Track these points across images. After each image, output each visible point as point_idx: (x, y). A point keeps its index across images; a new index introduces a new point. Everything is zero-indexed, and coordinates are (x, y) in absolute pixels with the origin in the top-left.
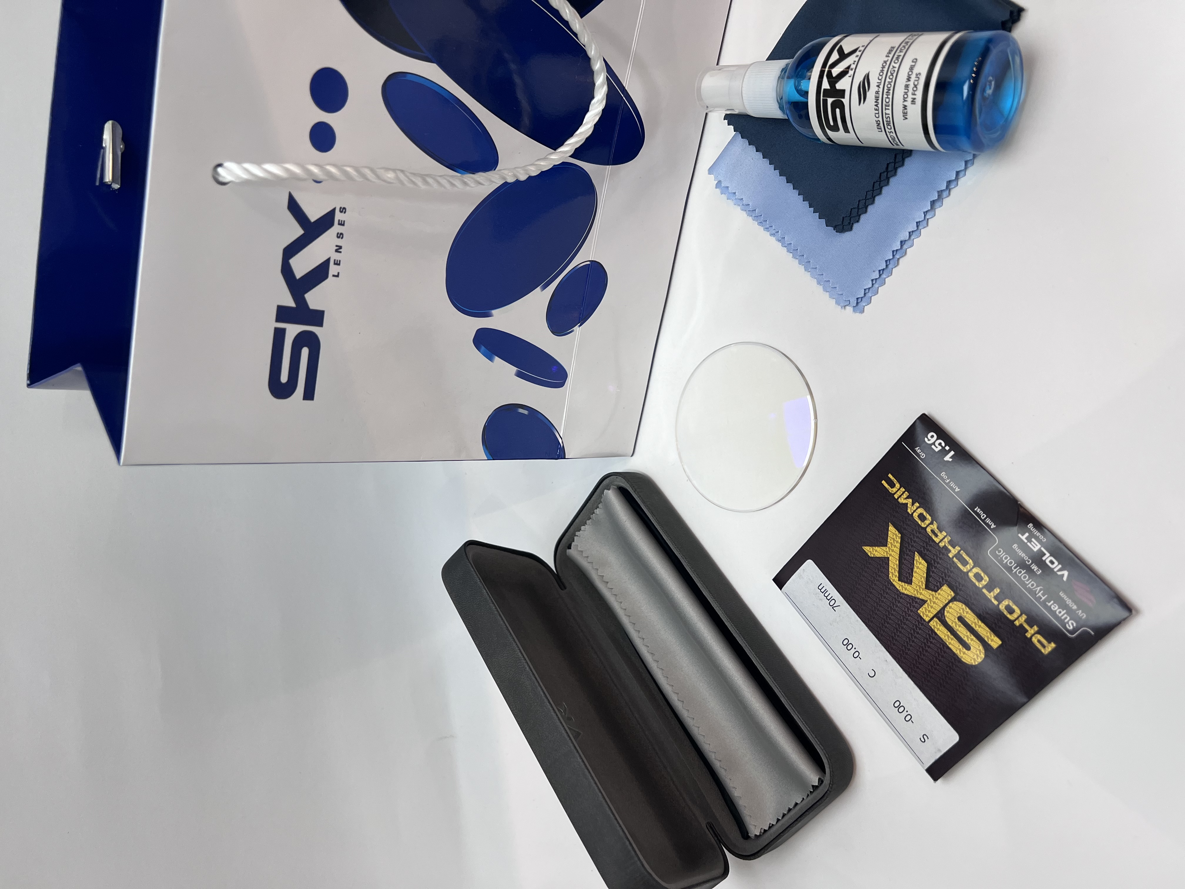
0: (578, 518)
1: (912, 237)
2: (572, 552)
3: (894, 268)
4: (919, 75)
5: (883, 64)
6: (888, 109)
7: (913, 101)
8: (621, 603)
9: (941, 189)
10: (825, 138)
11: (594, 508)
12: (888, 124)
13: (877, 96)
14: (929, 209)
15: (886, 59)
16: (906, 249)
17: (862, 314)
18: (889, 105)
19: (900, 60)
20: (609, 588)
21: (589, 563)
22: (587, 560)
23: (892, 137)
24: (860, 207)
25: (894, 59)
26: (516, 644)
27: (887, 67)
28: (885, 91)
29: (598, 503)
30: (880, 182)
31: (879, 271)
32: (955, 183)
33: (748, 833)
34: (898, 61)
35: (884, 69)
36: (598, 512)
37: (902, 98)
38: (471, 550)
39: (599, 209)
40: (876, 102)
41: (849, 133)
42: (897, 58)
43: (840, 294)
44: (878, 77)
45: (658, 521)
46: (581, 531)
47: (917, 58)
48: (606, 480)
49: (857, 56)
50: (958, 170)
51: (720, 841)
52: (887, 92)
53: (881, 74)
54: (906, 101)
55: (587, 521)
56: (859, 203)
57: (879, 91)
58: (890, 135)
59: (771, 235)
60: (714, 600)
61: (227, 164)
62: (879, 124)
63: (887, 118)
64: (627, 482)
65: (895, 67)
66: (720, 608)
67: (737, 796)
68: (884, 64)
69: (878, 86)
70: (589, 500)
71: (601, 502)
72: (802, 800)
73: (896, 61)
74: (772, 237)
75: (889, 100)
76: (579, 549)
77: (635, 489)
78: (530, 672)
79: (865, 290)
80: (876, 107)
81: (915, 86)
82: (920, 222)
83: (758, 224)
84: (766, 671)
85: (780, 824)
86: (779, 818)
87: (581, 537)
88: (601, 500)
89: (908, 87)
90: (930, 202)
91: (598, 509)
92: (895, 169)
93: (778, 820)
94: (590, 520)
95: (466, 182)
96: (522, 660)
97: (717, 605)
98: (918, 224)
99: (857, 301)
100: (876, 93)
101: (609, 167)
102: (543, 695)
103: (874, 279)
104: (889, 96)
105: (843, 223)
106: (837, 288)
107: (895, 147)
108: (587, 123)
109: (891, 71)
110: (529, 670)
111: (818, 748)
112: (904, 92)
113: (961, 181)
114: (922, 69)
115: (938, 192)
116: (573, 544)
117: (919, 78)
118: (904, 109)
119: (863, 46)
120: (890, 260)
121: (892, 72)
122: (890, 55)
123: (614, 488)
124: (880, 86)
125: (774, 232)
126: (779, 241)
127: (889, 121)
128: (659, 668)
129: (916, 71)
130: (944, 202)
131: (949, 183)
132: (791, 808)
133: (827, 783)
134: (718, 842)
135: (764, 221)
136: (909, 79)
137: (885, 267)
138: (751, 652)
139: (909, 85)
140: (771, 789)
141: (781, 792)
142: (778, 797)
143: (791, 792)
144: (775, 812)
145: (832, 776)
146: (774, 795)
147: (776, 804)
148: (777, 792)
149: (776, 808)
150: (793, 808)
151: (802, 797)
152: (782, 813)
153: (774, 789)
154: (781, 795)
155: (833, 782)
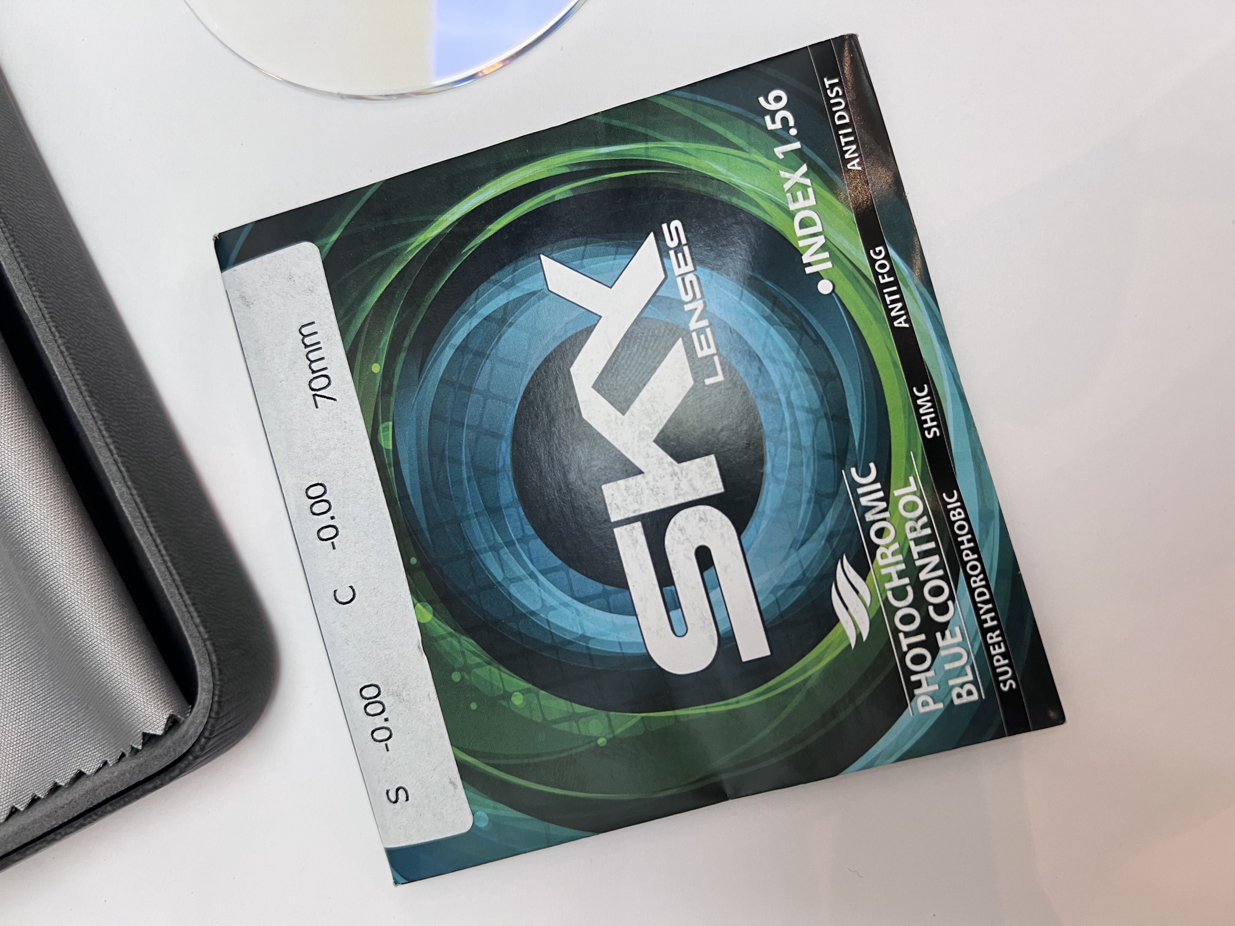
72: (99, 765)
86: (17, 806)
93: (14, 810)
140: (14, 726)
141: (41, 738)
142: (32, 749)
143: (71, 742)
144: (9, 790)
145: (213, 715)
146: (18, 741)
147: (19, 768)
148: (31, 736)
149: (16, 780)
150: (66, 785)
151: (103, 758)
152: (31, 794)
153: (23, 726)
154: (40, 745)
155: (212, 732)
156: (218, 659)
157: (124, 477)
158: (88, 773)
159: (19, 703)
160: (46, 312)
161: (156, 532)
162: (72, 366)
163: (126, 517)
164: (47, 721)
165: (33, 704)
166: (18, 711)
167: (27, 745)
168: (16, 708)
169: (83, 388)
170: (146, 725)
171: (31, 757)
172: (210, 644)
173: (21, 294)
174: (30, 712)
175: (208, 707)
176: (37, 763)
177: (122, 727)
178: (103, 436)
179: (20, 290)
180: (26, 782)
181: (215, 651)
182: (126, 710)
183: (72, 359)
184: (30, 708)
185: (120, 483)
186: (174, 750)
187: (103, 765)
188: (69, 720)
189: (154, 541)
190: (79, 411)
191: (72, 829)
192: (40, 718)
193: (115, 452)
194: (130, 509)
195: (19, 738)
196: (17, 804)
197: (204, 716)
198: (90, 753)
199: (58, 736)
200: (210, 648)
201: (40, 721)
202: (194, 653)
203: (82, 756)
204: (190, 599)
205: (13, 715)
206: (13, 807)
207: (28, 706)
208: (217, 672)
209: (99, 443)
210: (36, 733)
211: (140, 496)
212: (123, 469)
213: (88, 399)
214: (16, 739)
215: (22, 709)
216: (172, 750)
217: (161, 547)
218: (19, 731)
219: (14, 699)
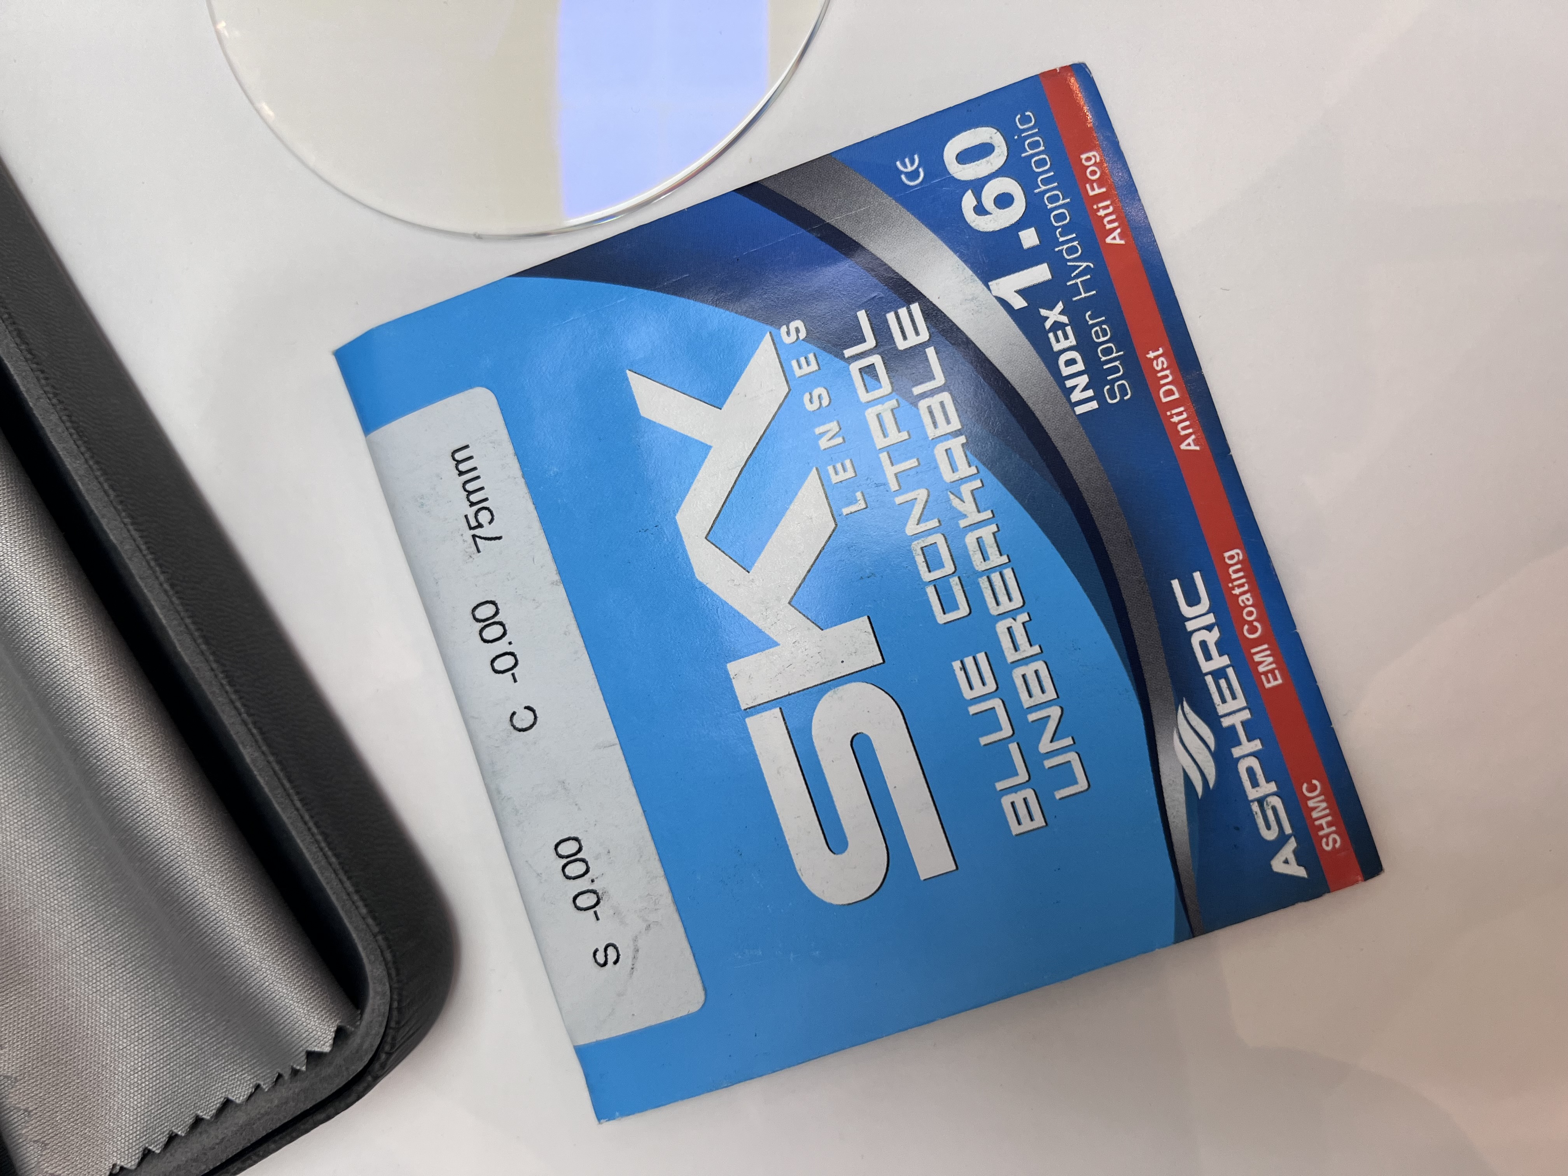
72: (250, 1090)
86: (151, 1147)
111: (355, 929)
132: (205, 1117)
133: (363, 1041)
140: (136, 1048)
141: (172, 1060)
142: (161, 1075)
143: (212, 1063)
144: (139, 1128)
145: (393, 1025)
146: (144, 1067)
147: (148, 1099)
148: (158, 1059)
149: (146, 1115)
150: (211, 1117)
151: (254, 1082)
152: (167, 1132)
153: (148, 1046)
154: (172, 1069)
155: (393, 1046)
156: (394, 956)
157: (256, 741)
158: (238, 1101)
159: (140, 1019)
160: (142, 542)
161: (303, 806)
162: (180, 608)
163: (260, 789)
164: (178, 1038)
165: (158, 1018)
166: (140, 1028)
167: (154, 1070)
168: (136, 1025)
169: (196, 634)
170: (310, 1042)
171: (161, 1084)
172: (383, 939)
173: (106, 520)
174: (155, 1029)
175: (384, 1013)
176: (170, 1092)
177: (280, 1044)
178: (227, 692)
179: (103, 516)
180: (159, 1116)
181: (389, 947)
182: (283, 1025)
183: (180, 598)
184: (155, 1024)
185: (252, 746)
186: (347, 1069)
187: (255, 1090)
188: (205, 1035)
189: (302, 818)
190: (193, 662)
192: (168, 1035)
193: (243, 710)
194: (267, 778)
195: (144, 1062)
196: (151, 1145)
197: (380, 1026)
198: (237, 1076)
199: (194, 1056)
200: (382, 943)
201: (168, 1039)
202: (360, 949)
203: (227, 1081)
204: (353, 885)
205: (134, 1034)
206: (146, 1149)
207: (151, 1022)
208: (393, 972)
209: (220, 699)
210: (165, 1055)
211: (279, 762)
212: (255, 731)
213: (204, 647)
214: (140, 1064)
215: (144, 1026)
216: (344, 1068)
217: (311, 824)
218: (144, 1053)
219: (133, 1014)
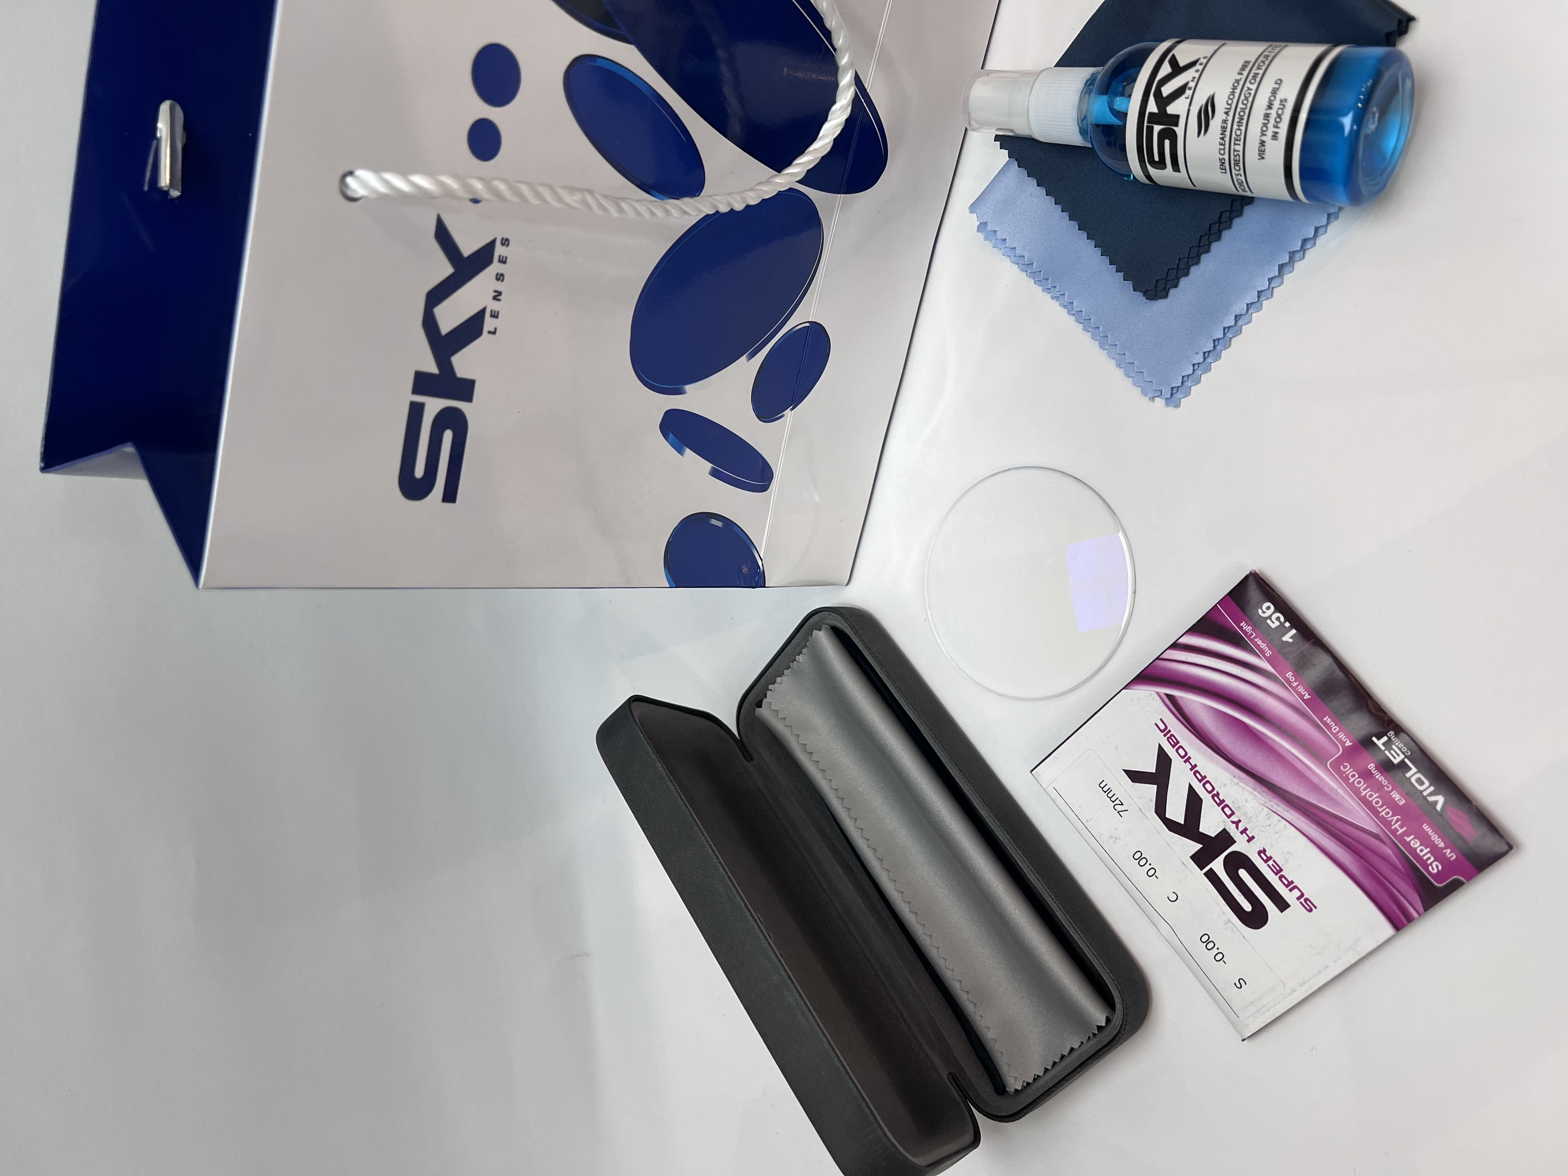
0: (772, 667)
1: (1251, 311)
2: (764, 712)
3: (1224, 350)
4: (1284, 101)
5: (1234, 83)
6: (1239, 144)
7: (1275, 136)
8: (831, 780)
9: (1294, 250)
10: (1142, 174)
11: (795, 654)
12: (1235, 164)
13: (1224, 126)
14: (1277, 274)
15: (1238, 77)
16: (1242, 326)
17: (1177, 408)
18: (1240, 138)
19: (1258, 80)
20: (815, 761)
21: (786, 726)
22: (784, 723)
23: (1239, 181)
24: (1181, 267)
25: (1250, 78)
26: (705, 838)
27: (1239, 88)
28: (1236, 120)
29: (801, 647)
30: (1209, 235)
31: (1204, 353)
32: (1312, 242)
33: (1004, 1087)
34: (1255, 81)
35: (1235, 91)
36: (801, 659)
37: (1260, 130)
38: (637, 708)
39: (824, 254)
40: (1222, 134)
41: (1180, 172)
42: (1255, 77)
43: (1149, 382)
44: (1227, 101)
45: (887, 673)
46: (776, 684)
47: (1282, 79)
48: (814, 617)
49: (1197, 71)
50: (1317, 226)
51: (966, 1097)
52: (1238, 122)
53: (1232, 97)
54: (1266, 135)
55: (785, 671)
56: (1179, 262)
57: (1227, 120)
58: (1236, 178)
59: (1052, 298)
60: (966, 780)
61: (359, 173)
62: (1224, 163)
63: (1236, 156)
64: (845, 621)
65: (1252, 89)
66: (974, 792)
67: (991, 1039)
68: (1236, 84)
69: (1227, 113)
70: (789, 643)
71: (806, 646)
72: (1080, 1043)
73: (1253, 81)
74: (1054, 301)
75: (1241, 133)
76: (773, 708)
77: (856, 631)
78: (725, 875)
79: (1183, 377)
80: (1222, 141)
81: (1279, 116)
82: (1262, 291)
83: (1035, 283)
84: (1037, 876)
85: (1049, 1075)
86: (1047, 1067)
87: (776, 691)
88: (806, 644)
89: (1269, 117)
90: (1278, 266)
91: (801, 655)
92: (1231, 219)
93: (1046, 1070)
94: (789, 669)
95: (669, 210)
96: (714, 859)
97: (969, 787)
98: (1260, 293)
99: (1172, 391)
100: (1222, 123)
101: (840, 197)
102: (743, 907)
103: (1197, 364)
104: (1241, 128)
105: (1156, 287)
106: (1145, 373)
107: (1241, 193)
108: (824, 137)
109: (1245, 94)
110: (724, 873)
111: (1106, 978)
112: (1263, 123)
113: (1321, 240)
114: (1290, 93)
115: (1290, 253)
116: (765, 700)
117: (1284, 106)
118: (1260, 145)
119: (1205, 58)
120: (1219, 339)
121: (1247, 95)
122: (1243, 72)
123: (827, 628)
124: (1229, 113)
125: (1058, 294)
126: (1065, 307)
127: (1238, 160)
128: (884, 868)
129: (1280, 95)
130: (1295, 267)
131: (1305, 241)
132: (1066, 1054)
133: (1117, 1023)
134: (964, 1099)
135: (1044, 279)
136: (1270, 107)
137: (1212, 349)
138: (1016, 850)
139: (1270, 114)
141: (1050, 1035)
142: (1047, 1039)
143: (1064, 1034)
145: (1125, 1014)
146: (1040, 1037)
147: (1044, 1048)
148: (1045, 1033)
151: (1081, 1040)
152: (1053, 1061)
153: (1040, 1029)
154: (1050, 1037)
155: (1126, 1022)
156: (1121, 988)
157: (1061, 910)
158: (1076, 1048)
159: (1036, 1018)
164: (1050, 1025)
165: (1042, 1018)
167: (1045, 1037)
170: (1097, 1022)
171: (1048, 1043)
172: (1116, 980)
174: (1042, 1022)
176: (1051, 1046)
177: (1087, 1024)
180: (1048, 1055)
181: (1119, 983)
182: (1087, 1016)
184: (1041, 1020)
186: (1112, 1033)
188: (1060, 1023)
190: (1036, 883)
191: (1076, 1073)
192: (1047, 1024)
193: (1054, 898)
195: (1040, 1035)
197: (1121, 1015)
198: (1074, 1038)
199: (1058, 1031)
200: (1116, 982)
201: (1047, 1026)
202: (1109, 986)
203: (1071, 1041)
204: (1102, 961)
206: (1045, 1068)
208: (1124, 995)
209: (1046, 894)
210: (1047, 1032)
212: (1059, 906)
214: (1038, 1036)
215: (1038, 1021)
217: (1084, 939)
218: (1039, 1031)
